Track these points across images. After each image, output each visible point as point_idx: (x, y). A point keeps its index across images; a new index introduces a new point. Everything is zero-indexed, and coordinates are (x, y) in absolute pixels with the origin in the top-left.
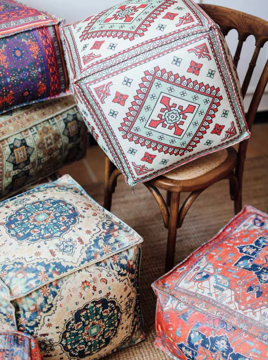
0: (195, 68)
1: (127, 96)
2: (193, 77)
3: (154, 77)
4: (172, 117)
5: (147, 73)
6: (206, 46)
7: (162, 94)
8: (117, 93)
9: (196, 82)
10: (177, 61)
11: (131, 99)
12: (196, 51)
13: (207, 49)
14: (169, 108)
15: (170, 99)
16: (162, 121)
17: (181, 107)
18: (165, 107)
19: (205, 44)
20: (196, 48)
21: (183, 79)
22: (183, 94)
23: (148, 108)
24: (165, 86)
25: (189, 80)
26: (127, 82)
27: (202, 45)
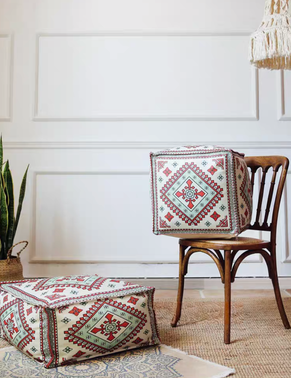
0: (213, 170)
1: (171, 172)
2: (210, 175)
3: (189, 167)
4: (190, 194)
5: (186, 164)
6: (223, 160)
7: (189, 178)
8: (167, 168)
9: (210, 179)
10: (204, 164)
11: (172, 174)
12: (217, 161)
13: (223, 162)
14: (190, 188)
15: (192, 182)
16: (183, 194)
17: (196, 190)
18: (188, 186)
19: (223, 159)
20: (217, 159)
21: (203, 174)
22: (201, 183)
23: (179, 183)
24: (193, 174)
25: (207, 176)
26: (175, 164)
27: (221, 159)
